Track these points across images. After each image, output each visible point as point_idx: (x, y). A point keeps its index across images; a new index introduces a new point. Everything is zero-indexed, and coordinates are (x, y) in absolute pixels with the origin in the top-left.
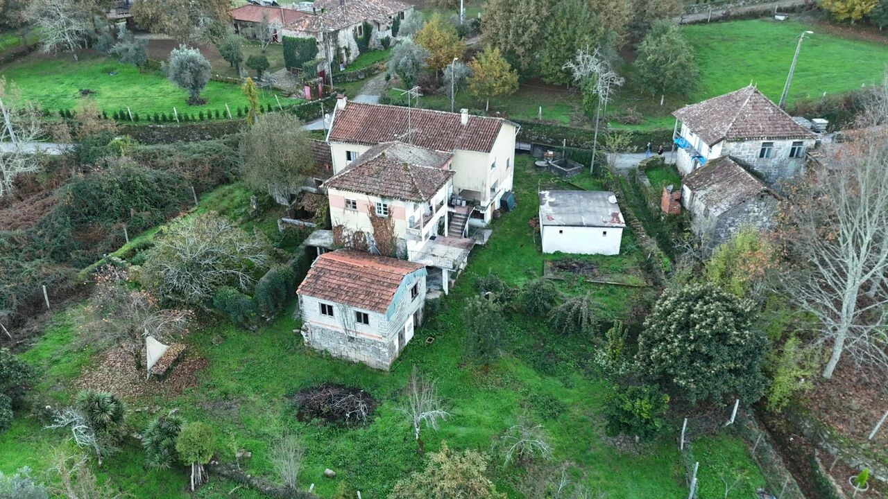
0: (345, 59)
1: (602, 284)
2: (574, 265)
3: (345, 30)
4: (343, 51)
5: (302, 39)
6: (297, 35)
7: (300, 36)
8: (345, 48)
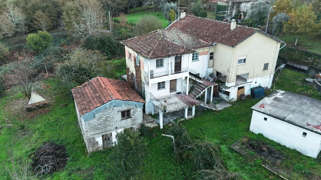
0: (242, 17)
1: (274, 174)
2: (265, 149)
3: (246, 4)
4: (242, 14)
5: (224, 5)
6: (223, 4)
7: (223, 5)
8: (244, 12)
